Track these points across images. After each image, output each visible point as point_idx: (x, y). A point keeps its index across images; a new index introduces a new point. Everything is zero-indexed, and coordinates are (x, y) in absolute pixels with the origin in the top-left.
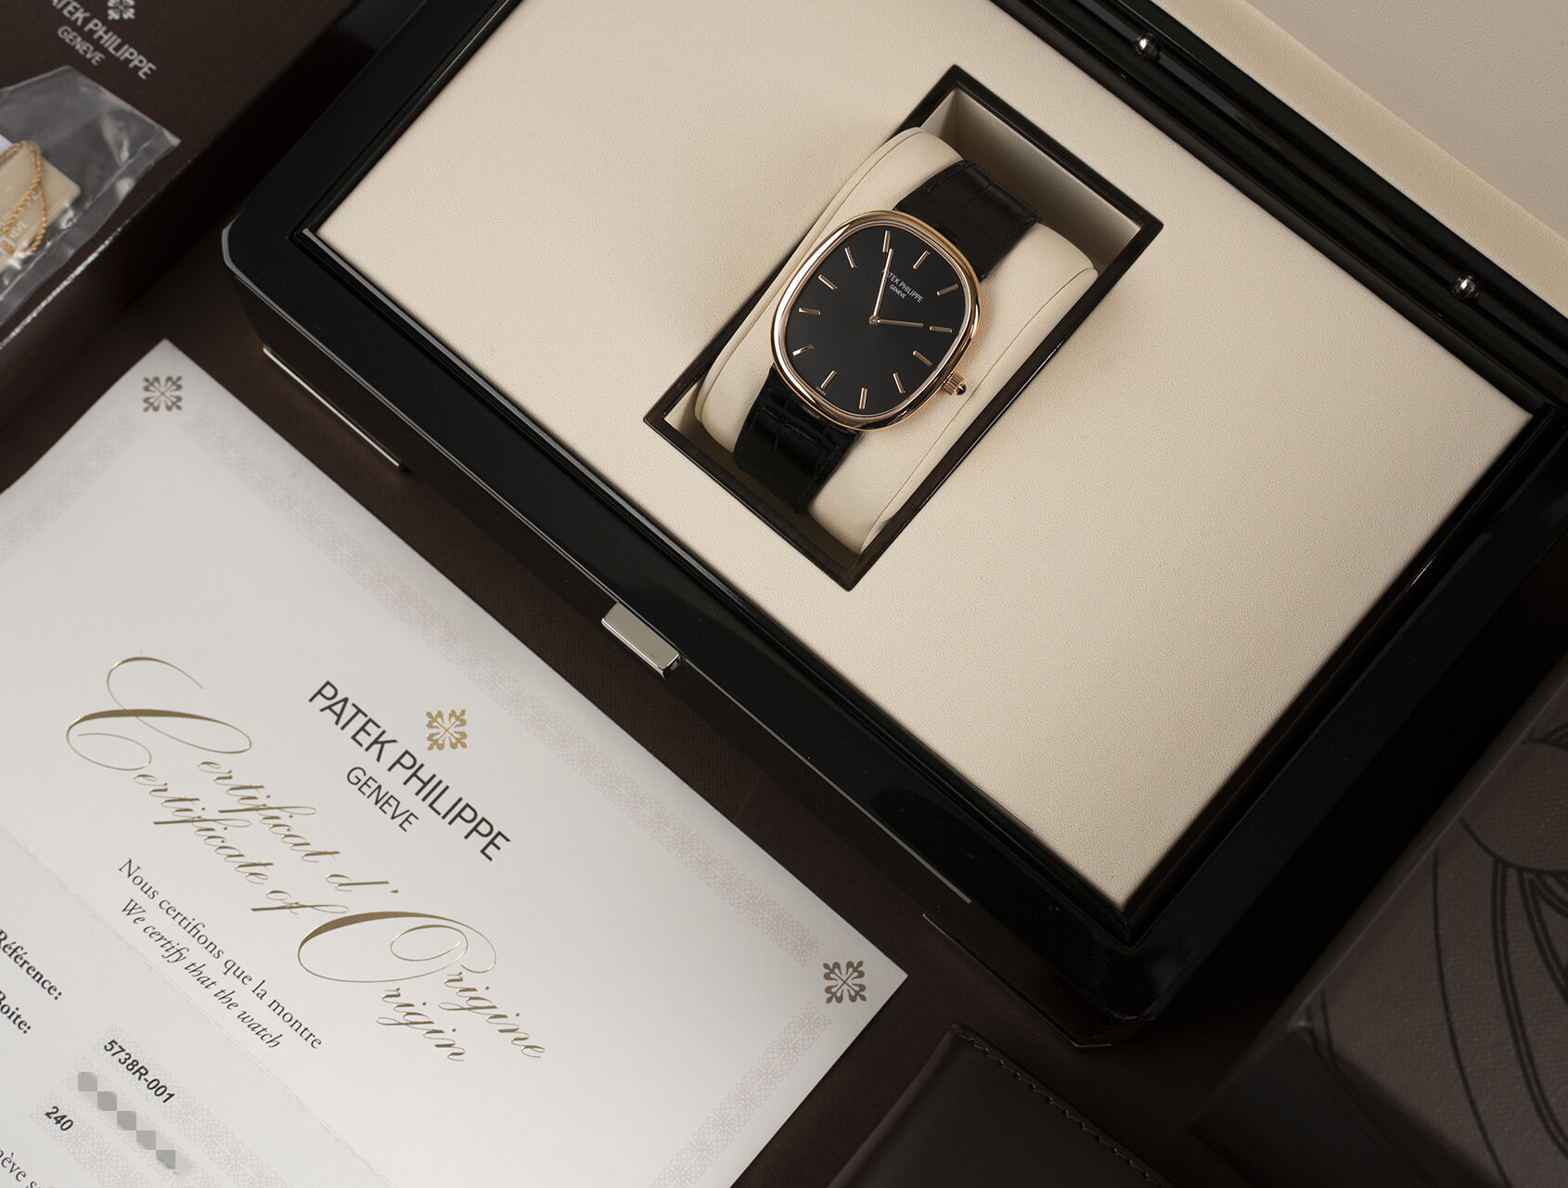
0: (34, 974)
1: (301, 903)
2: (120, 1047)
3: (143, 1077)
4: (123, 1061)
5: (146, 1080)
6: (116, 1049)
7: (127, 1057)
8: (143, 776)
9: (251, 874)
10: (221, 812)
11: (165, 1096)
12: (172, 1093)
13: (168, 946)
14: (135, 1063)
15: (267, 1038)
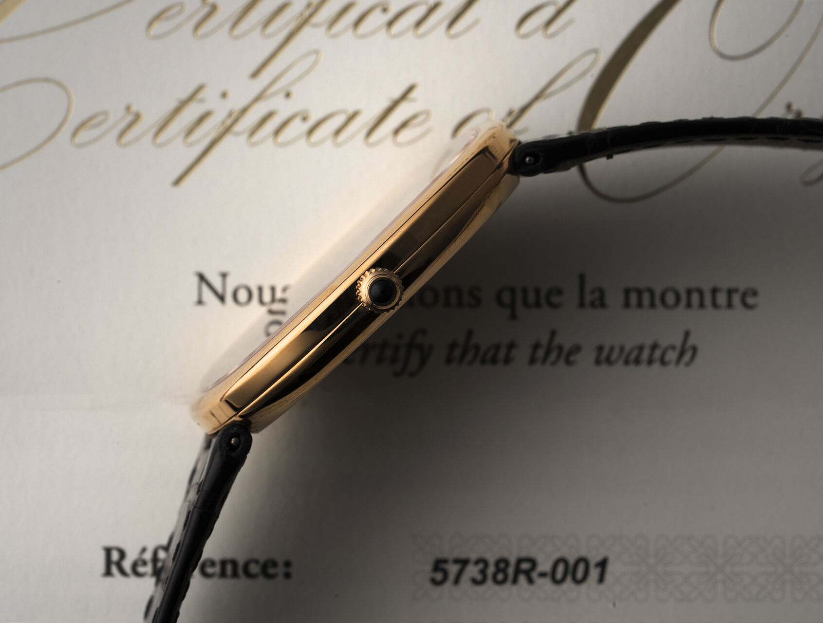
0: (217, 569)
1: (517, 105)
2: (456, 561)
3: (534, 575)
4: (479, 577)
5: (543, 575)
6: (453, 569)
7: (481, 566)
8: (82, 125)
9: (397, 132)
10: (255, 74)
11: (594, 573)
12: (599, 558)
13: (388, 353)
14: (502, 564)
15: (672, 356)
